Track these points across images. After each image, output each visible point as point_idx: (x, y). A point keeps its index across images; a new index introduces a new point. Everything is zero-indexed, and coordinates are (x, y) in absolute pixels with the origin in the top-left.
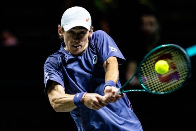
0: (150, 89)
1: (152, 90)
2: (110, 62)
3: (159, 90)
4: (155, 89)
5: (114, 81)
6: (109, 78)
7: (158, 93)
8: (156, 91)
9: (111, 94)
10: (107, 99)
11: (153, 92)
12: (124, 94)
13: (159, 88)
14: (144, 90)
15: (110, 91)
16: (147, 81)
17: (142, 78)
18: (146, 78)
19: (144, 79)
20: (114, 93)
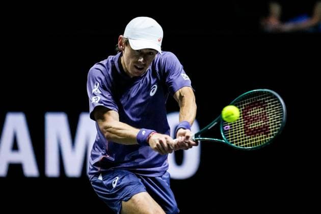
0: (230, 142)
1: (233, 143)
2: (185, 95)
3: (240, 144)
4: (236, 142)
5: (189, 121)
6: (184, 117)
7: (239, 147)
8: (237, 145)
9: (183, 138)
10: (177, 144)
11: (234, 145)
12: (199, 141)
13: (241, 142)
14: (223, 141)
15: (183, 135)
16: (230, 131)
17: (224, 126)
18: (229, 126)
19: (227, 128)
20: (188, 137)
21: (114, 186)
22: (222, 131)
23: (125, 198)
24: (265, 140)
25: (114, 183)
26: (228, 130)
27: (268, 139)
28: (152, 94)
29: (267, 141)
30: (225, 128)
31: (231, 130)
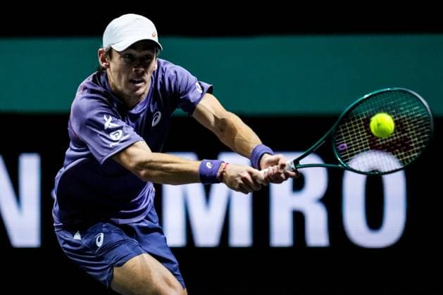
9: (276, 167)
15: (275, 163)
16: (347, 151)
17: (338, 145)
18: (345, 145)
19: (342, 147)
20: (283, 166)
21: (99, 244)
22: (335, 152)
23: (118, 262)
24: (411, 158)
25: (99, 240)
26: (345, 150)
27: (414, 156)
28: (153, 124)
29: (413, 159)
30: (339, 147)
31: (348, 149)
